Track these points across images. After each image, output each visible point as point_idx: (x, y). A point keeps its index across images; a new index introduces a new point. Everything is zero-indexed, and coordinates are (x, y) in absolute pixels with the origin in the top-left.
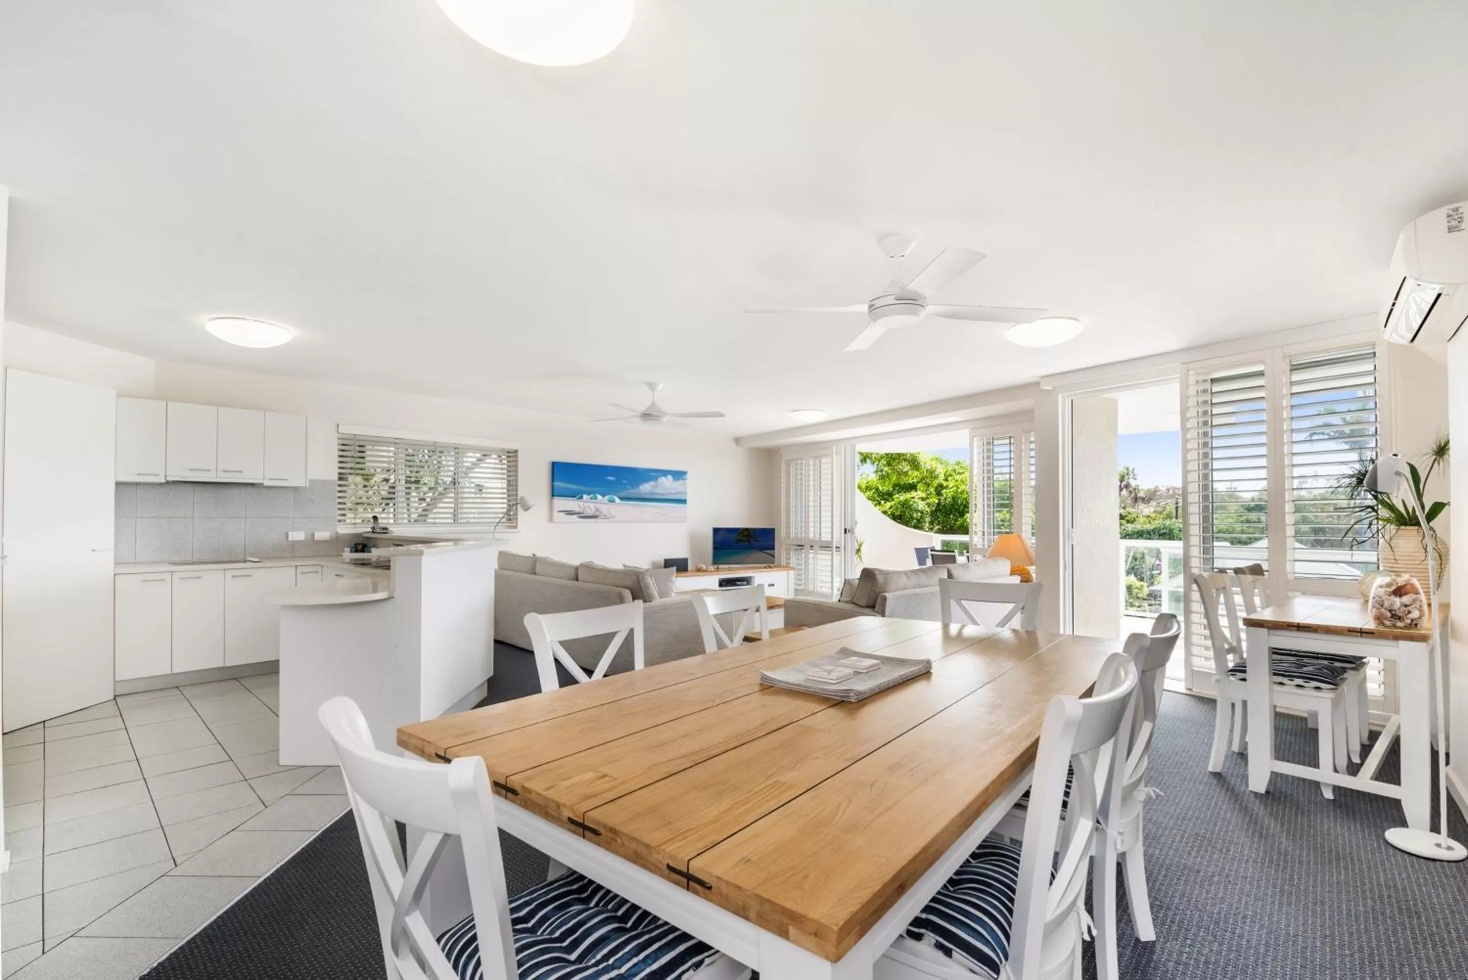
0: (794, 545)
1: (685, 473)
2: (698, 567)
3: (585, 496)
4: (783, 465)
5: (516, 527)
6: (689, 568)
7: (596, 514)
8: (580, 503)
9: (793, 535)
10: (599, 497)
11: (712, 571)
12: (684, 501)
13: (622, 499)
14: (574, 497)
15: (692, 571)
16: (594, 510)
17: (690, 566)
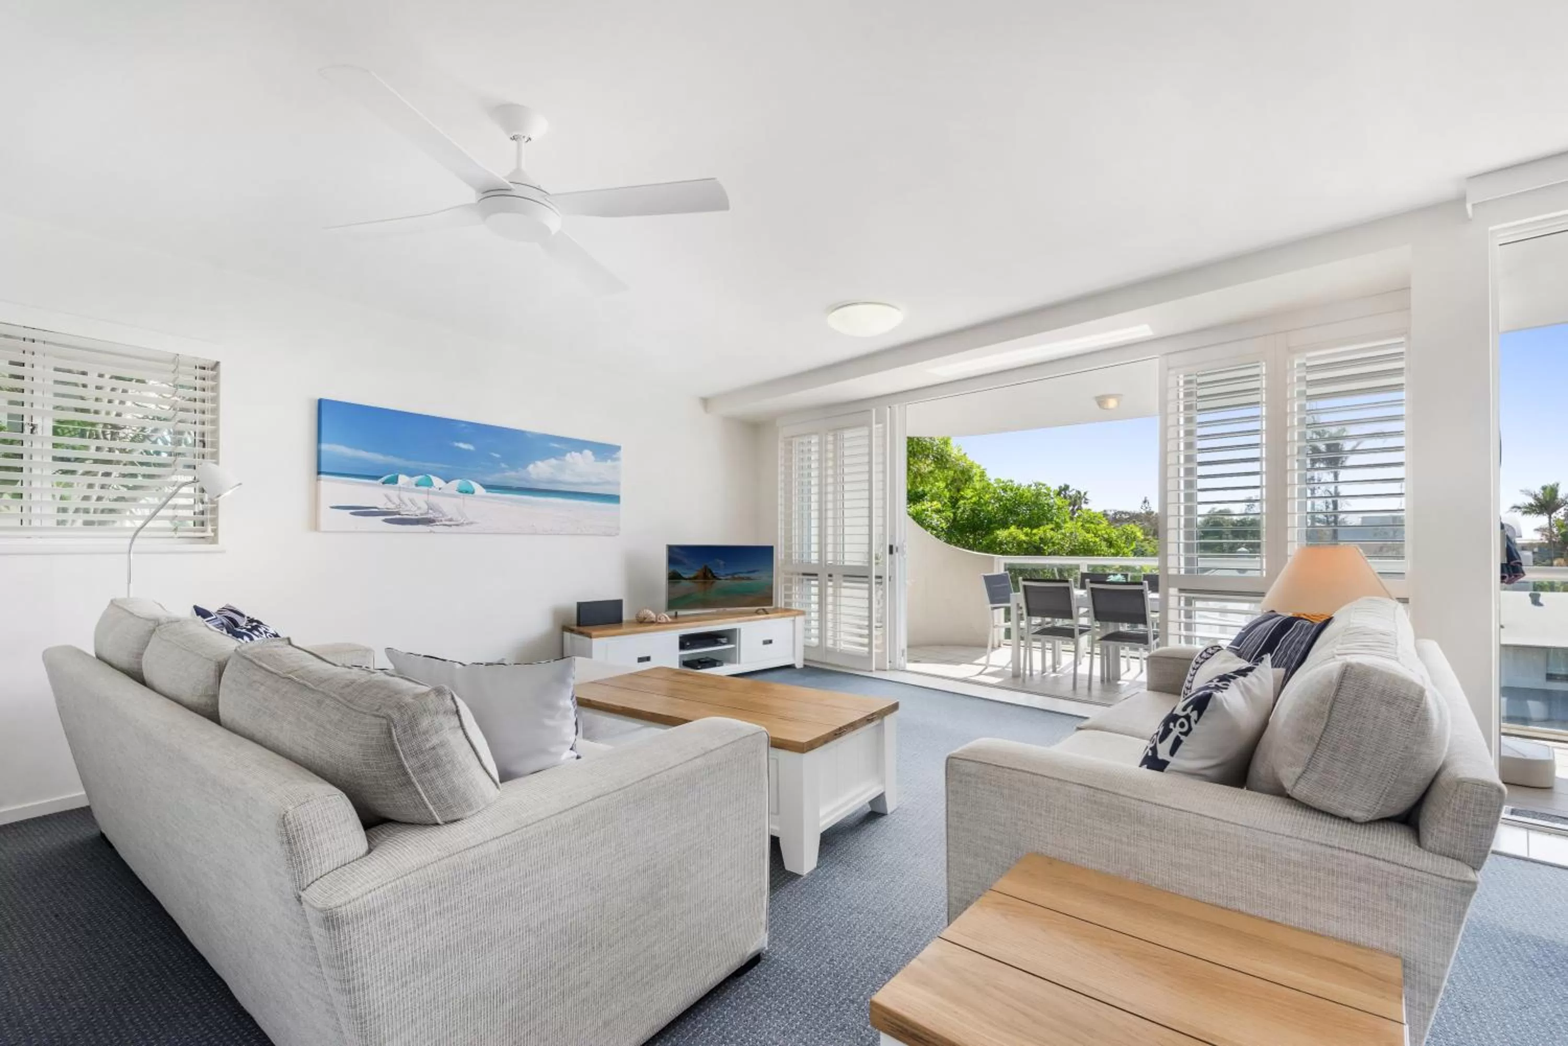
0: (798, 574)
1: (618, 448)
2: (642, 615)
3: (403, 479)
4: (781, 445)
5: (214, 540)
6: (625, 618)
7: (431, 516)
8: (390, 490)
9: (795, 557)
10: (437, 482)
11: (667, 623)
12: (615, 499)
13: (488, 487)
14: (376, 478)
15: (630, 623)
16: (425, 507)
17: (627, 614)
